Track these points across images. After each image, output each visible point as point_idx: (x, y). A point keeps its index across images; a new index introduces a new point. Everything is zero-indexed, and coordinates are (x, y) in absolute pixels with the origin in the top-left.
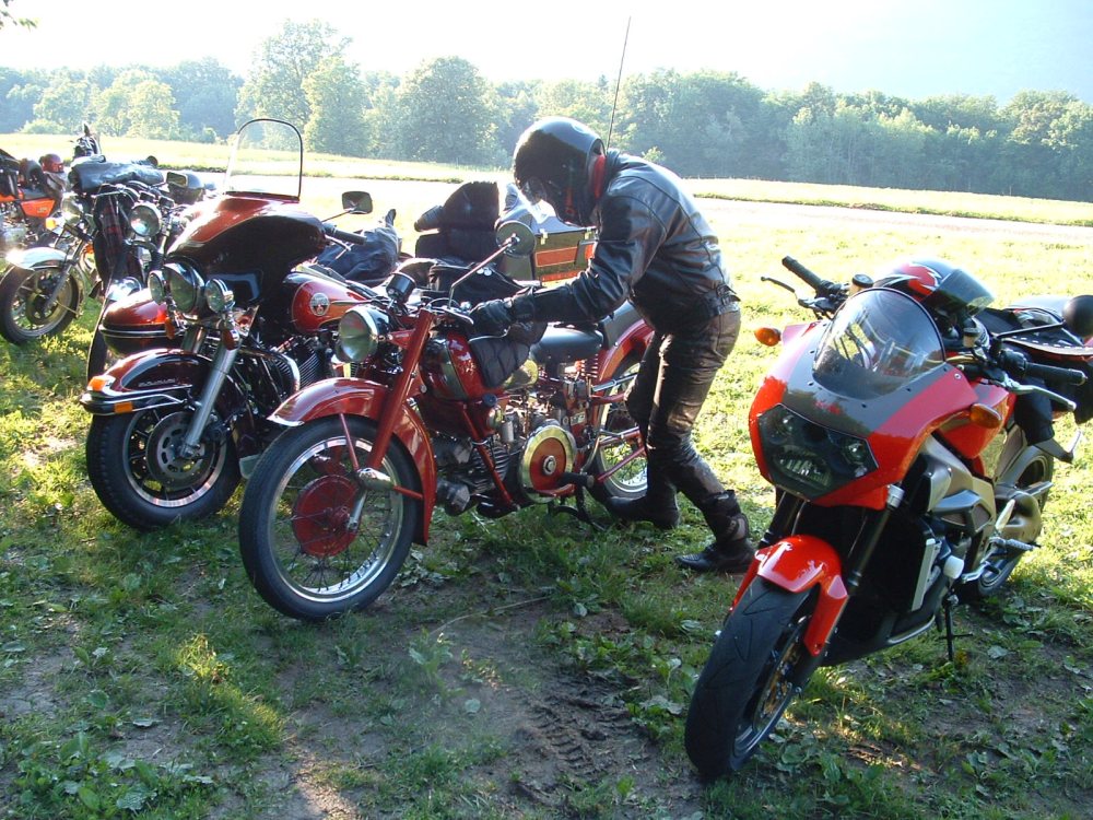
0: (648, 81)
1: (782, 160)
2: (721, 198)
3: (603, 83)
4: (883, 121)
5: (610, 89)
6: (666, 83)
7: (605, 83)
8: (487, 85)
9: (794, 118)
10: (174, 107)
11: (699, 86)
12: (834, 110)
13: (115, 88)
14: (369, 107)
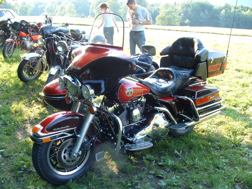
0: (186, 3)
1: (218, 22)
2: (216, 34)
3: (175, 4)
4: (243, 12)
5: (177, 5)
6: (190, 4)
7: (176, 4)
8: (148, 4)
9: (221, 12)
10: (75, 9)
11: (198, 4)
12: (231, 10)
13: (62, 5)
14: (121, 9)
